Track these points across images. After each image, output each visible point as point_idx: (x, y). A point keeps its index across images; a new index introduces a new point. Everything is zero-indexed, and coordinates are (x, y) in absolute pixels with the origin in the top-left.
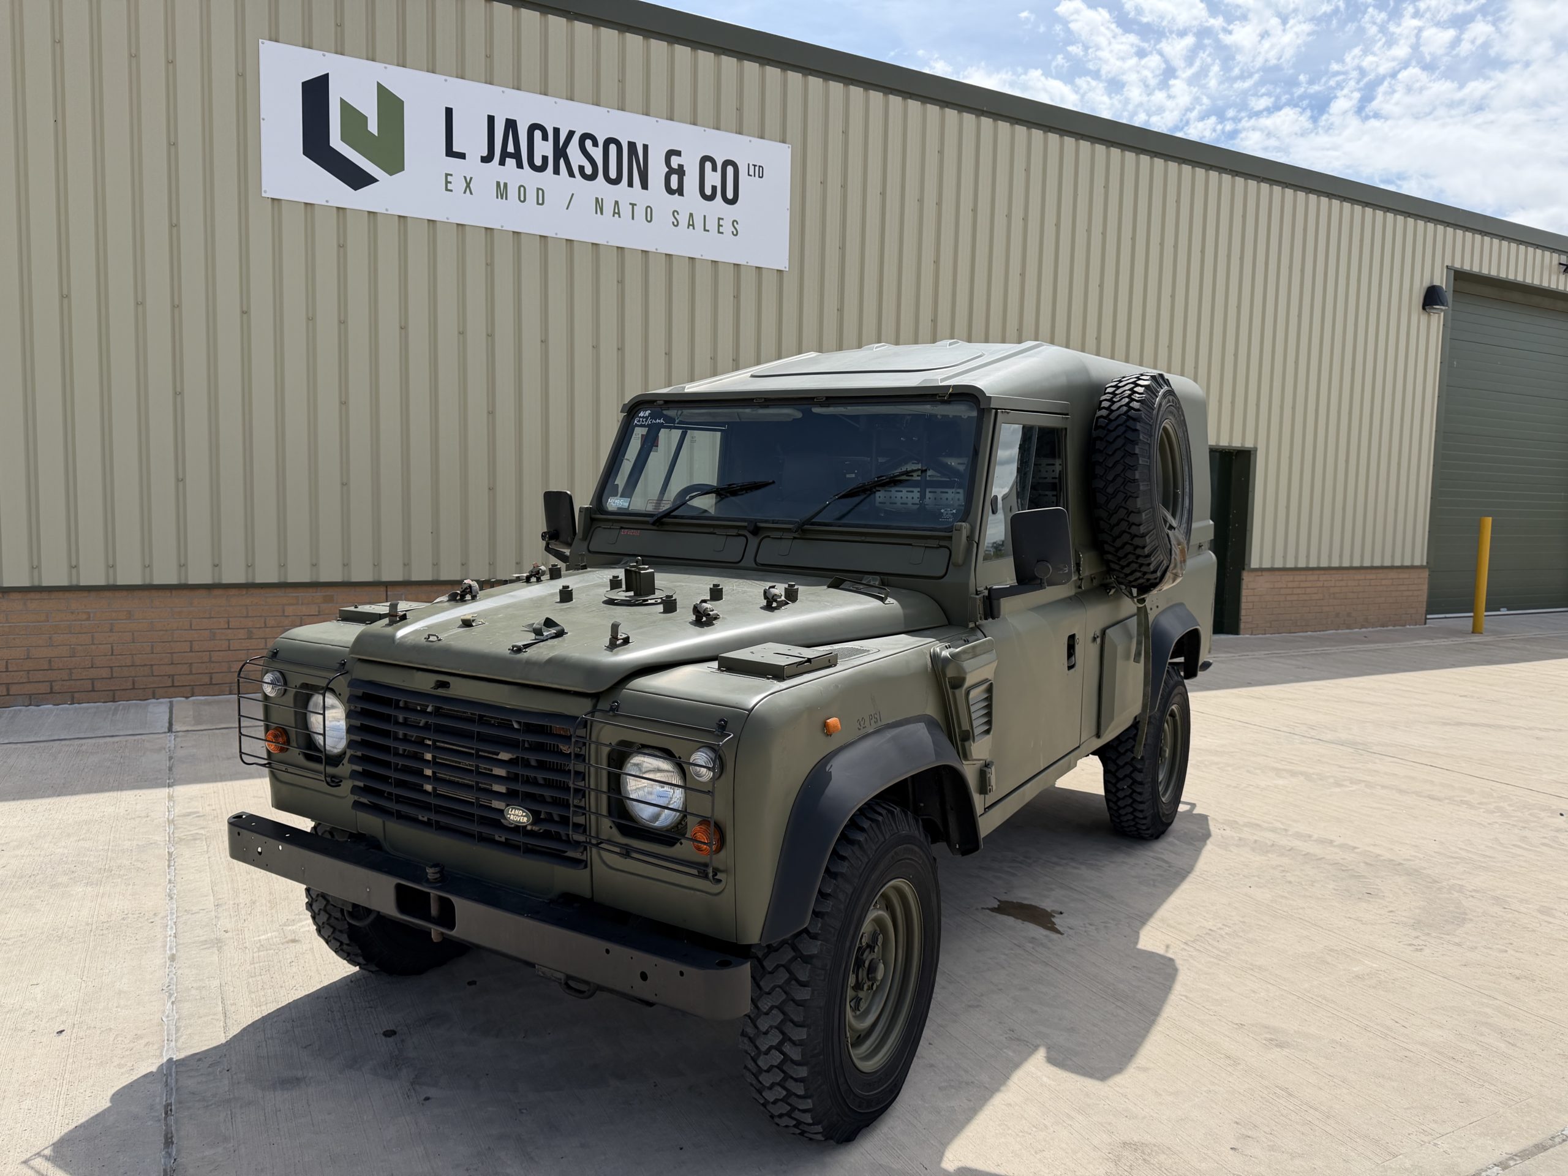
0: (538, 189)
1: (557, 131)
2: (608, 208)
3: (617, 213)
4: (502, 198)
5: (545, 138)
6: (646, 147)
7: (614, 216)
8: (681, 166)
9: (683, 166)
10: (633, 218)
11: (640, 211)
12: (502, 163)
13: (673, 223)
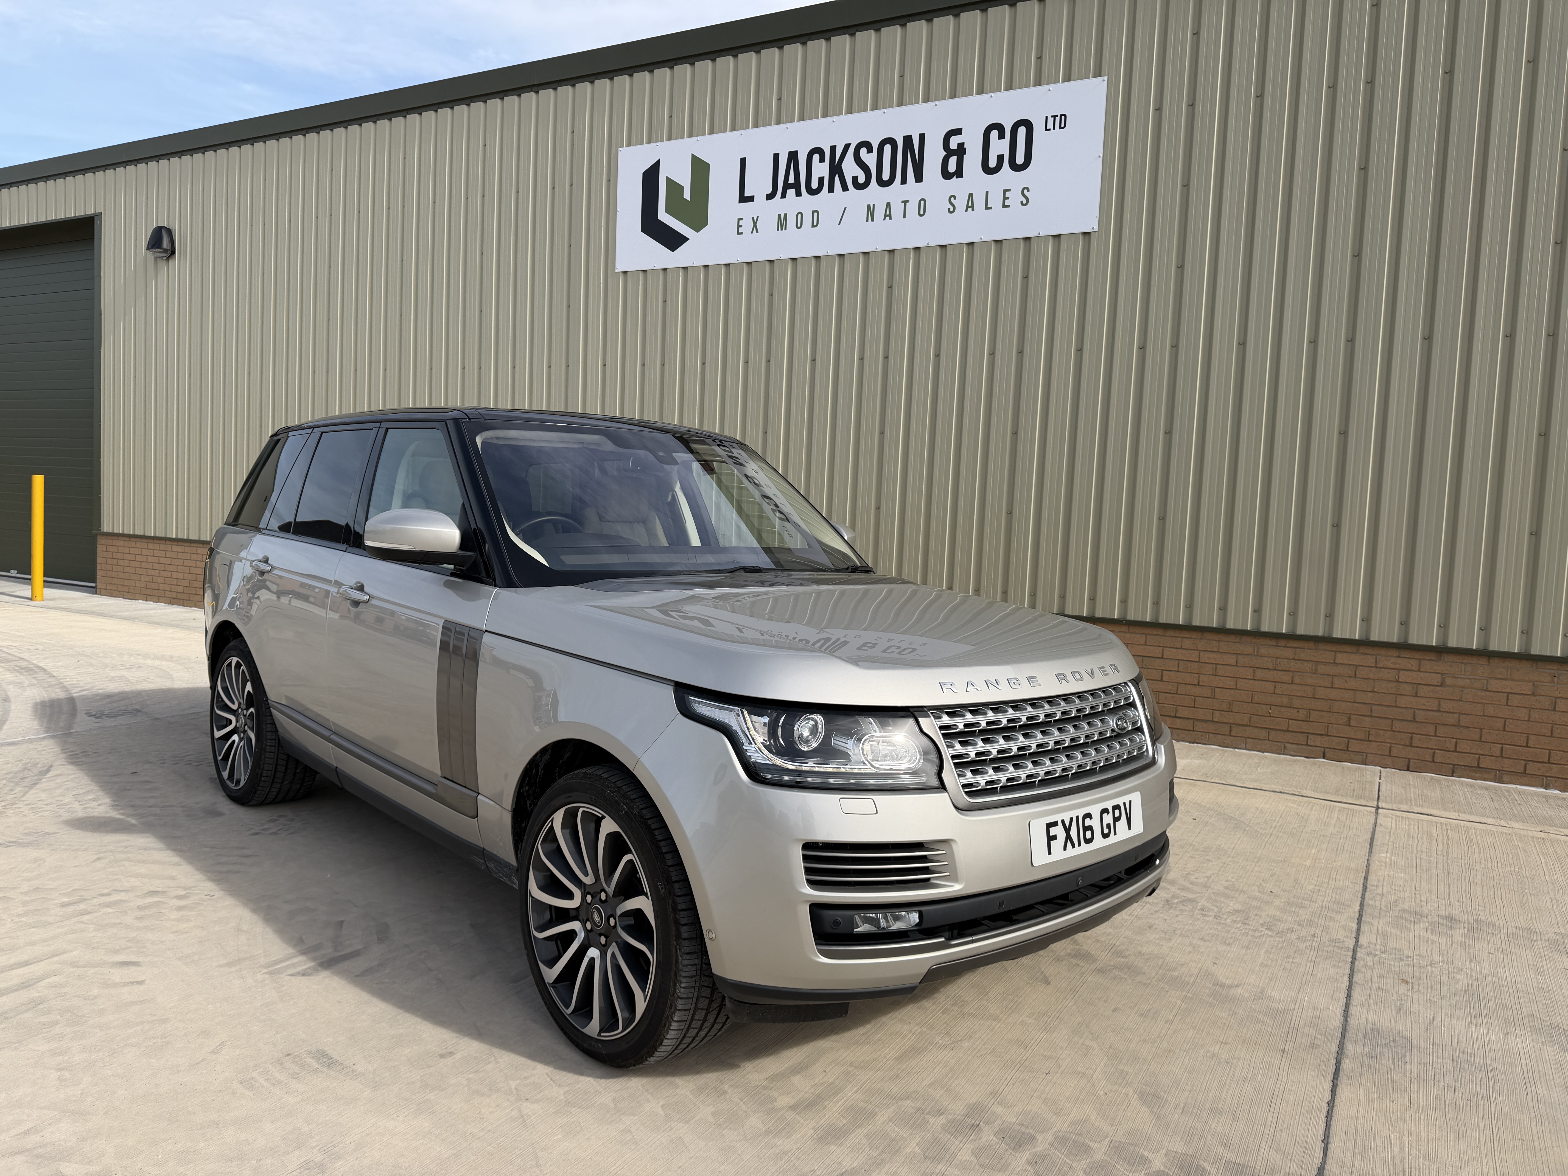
0: (813, 212)
1: (833, 149)
2: (879, 212)
3: (888, 215)
4: (782, 229)
5: (822, 160)
6: (922, 137)
7: (884, 219)
8: (961, 146)
9: (963, 143)
10: (904, 217)
11: (912, 208)
12: (784, 196)
13: (949, 209)
